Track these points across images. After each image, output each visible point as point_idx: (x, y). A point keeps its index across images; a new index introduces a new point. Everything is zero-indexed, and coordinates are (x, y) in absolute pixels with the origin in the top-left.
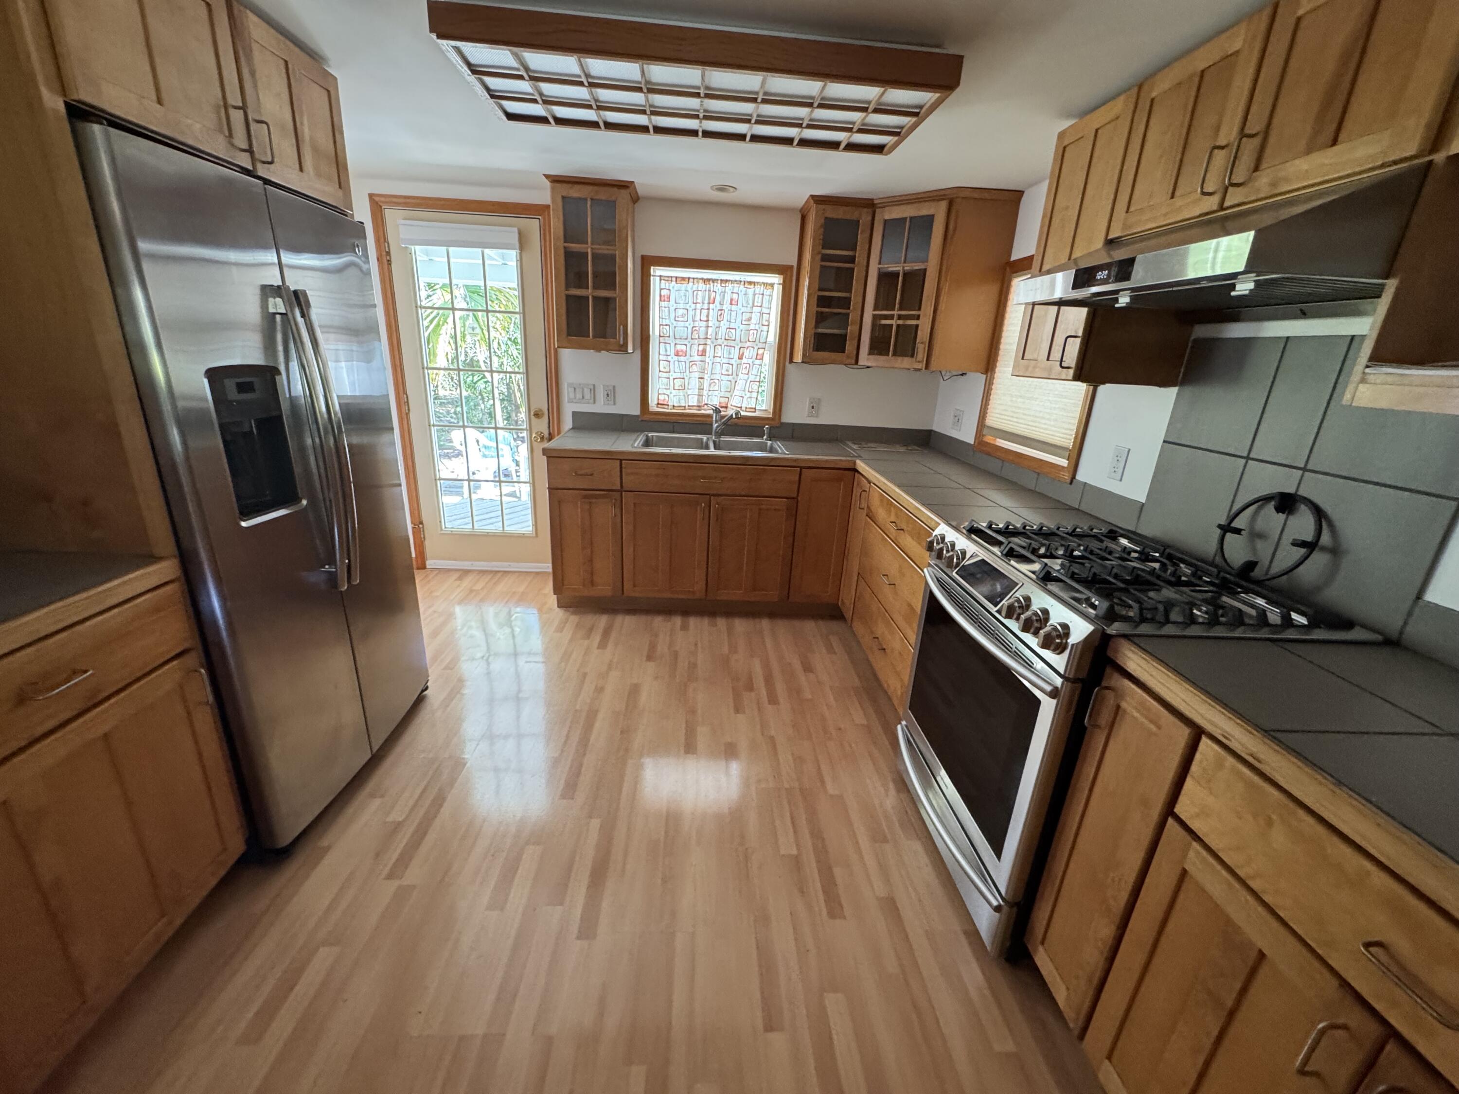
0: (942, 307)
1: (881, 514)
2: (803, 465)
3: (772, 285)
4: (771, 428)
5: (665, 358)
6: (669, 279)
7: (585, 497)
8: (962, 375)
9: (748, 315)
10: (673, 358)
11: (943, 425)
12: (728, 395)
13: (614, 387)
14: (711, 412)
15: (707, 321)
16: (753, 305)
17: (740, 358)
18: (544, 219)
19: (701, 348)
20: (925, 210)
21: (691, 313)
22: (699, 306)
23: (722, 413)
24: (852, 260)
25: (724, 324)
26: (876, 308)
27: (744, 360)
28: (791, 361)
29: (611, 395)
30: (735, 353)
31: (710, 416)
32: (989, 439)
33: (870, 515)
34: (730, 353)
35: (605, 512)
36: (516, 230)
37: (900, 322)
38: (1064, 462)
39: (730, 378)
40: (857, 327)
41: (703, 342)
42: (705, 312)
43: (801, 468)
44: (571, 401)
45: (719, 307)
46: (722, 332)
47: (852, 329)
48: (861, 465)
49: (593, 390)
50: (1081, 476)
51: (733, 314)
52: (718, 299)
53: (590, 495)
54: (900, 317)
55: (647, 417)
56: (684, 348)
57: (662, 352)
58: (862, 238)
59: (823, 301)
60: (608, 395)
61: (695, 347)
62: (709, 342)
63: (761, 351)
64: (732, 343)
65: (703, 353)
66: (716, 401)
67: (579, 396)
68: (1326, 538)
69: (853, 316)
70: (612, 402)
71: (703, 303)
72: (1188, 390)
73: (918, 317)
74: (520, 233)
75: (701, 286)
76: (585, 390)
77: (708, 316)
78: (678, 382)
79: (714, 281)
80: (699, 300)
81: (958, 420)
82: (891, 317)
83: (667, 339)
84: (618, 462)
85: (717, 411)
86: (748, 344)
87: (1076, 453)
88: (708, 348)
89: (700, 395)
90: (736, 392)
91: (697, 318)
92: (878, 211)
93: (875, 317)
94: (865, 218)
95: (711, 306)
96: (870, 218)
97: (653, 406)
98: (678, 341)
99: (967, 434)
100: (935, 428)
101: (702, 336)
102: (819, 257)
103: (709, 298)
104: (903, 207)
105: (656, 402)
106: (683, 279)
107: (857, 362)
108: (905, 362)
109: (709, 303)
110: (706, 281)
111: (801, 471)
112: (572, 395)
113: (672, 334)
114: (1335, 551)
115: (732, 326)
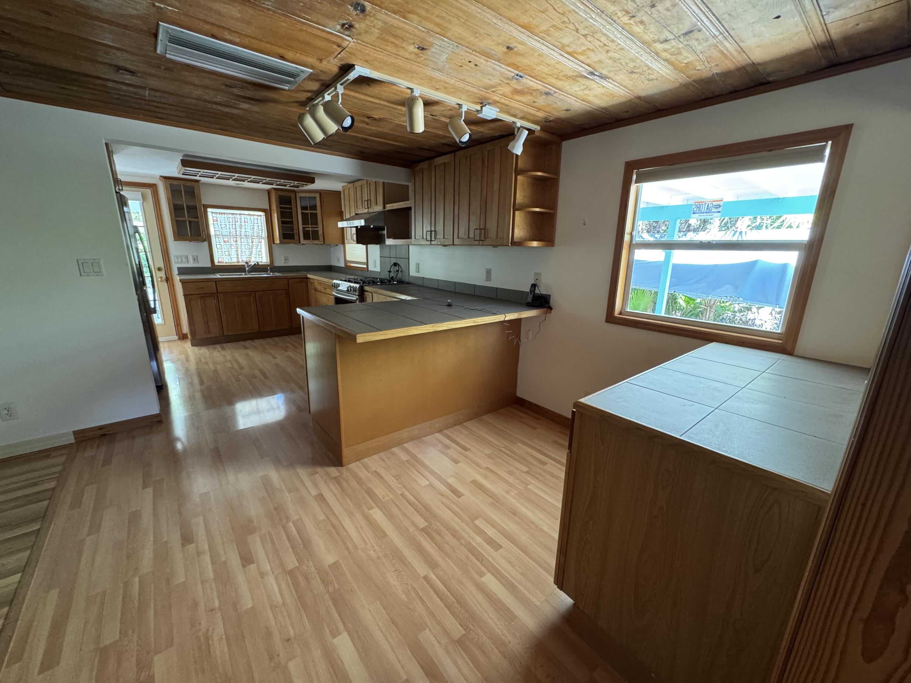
0: (324, 224)
1: (319, 287)
2: (288, 277)
3: (261, 216)
4: (270, 268)
5: (219, 243)
6: (216, 213)
7: (202, 297)
8: (337, 245)
9: (253, 227)
10: (222, 243)
11: (335, 263)
12: (249, 257)
13: (197, 256)
14: (245, 264)
15: (236, 229)
16: (254, 223)
17: (252, 242)
18: (153, 189)
19: (235, 239)
20: (313, 195)
21: (228, 226)
22: (231, 223)
23: (249, 264)
24: (291, 208)
25: (243, 230)
26: (303, 224)
27: (254, 243)
28: (274, 243)
29: (195, 259)
30: (250, 241)
31: (245, 265)
32: (349, 264)
33: (316, 290)
34: (247, 241)
35: (212, 303)
36: (140, 193)
37: (312, 229)
38: (365, 266)
39: (250, 250)
40: (297, 231)
41: (235, 237)
42: (234, 226)
43: (288, 279)
44: (176, 263)
45: (240, 224)
46: (243, 233)
47: (295, 232)
48: (309, 276)
49: (187, 257)
50: (370, 269)
51: (247, 226)
52: (239, 221)
53: (204, 296)
54: (312, 228)
55: (214, 268)
56: (227, 239)
57: (217, 241)
58: (293, 201)
59: (283, 222)
60: (194, 259)
61: (232, 239)
62: (238, 237)
63: (260, 240)
64: (248, 237)
65: (236, 241)
66: (245, 260)
67: (180, 260)
68: (400, 270)
69: (295, 227)
70: (197, 262)
71: (233, 222)
72: (381, 245)
73: (317, 228)
74: (142, 195)
75: (231, 216)
76: (183, 258)
77: (235, 227)
78: (227, 253)
79: (236, 214)
80: (231, 221)
81: (338, 260)
82: (309, 227)
83: (219, 236)
84: (214, 282)
85: (247, 263)
86: (255, 237)
87: (367, 264)
88: (238, 239)
89: (238, 258)
90: (253, 256)
91: (231, 228)
92: (297, 194)
93: (303, 228)
94: (293, 196)
95: (236, 223)
96: (295, 196)
97: (216, 264)
98: (224, 237)
99: (342, 265)
100: (333, 264)
101: (234, 234)
102: (279, 208)
103: (235, 220)
104: (306, 194)
105: (217, 261)
106: (222, 213)
107: (300, 242)
108: (317, 242)
109: (235, 222)
110: (232, 214)
111: (288, 281)
112: (176, 260)
113: (221, 234)
114: (401, 271)
115: (247, 230)
